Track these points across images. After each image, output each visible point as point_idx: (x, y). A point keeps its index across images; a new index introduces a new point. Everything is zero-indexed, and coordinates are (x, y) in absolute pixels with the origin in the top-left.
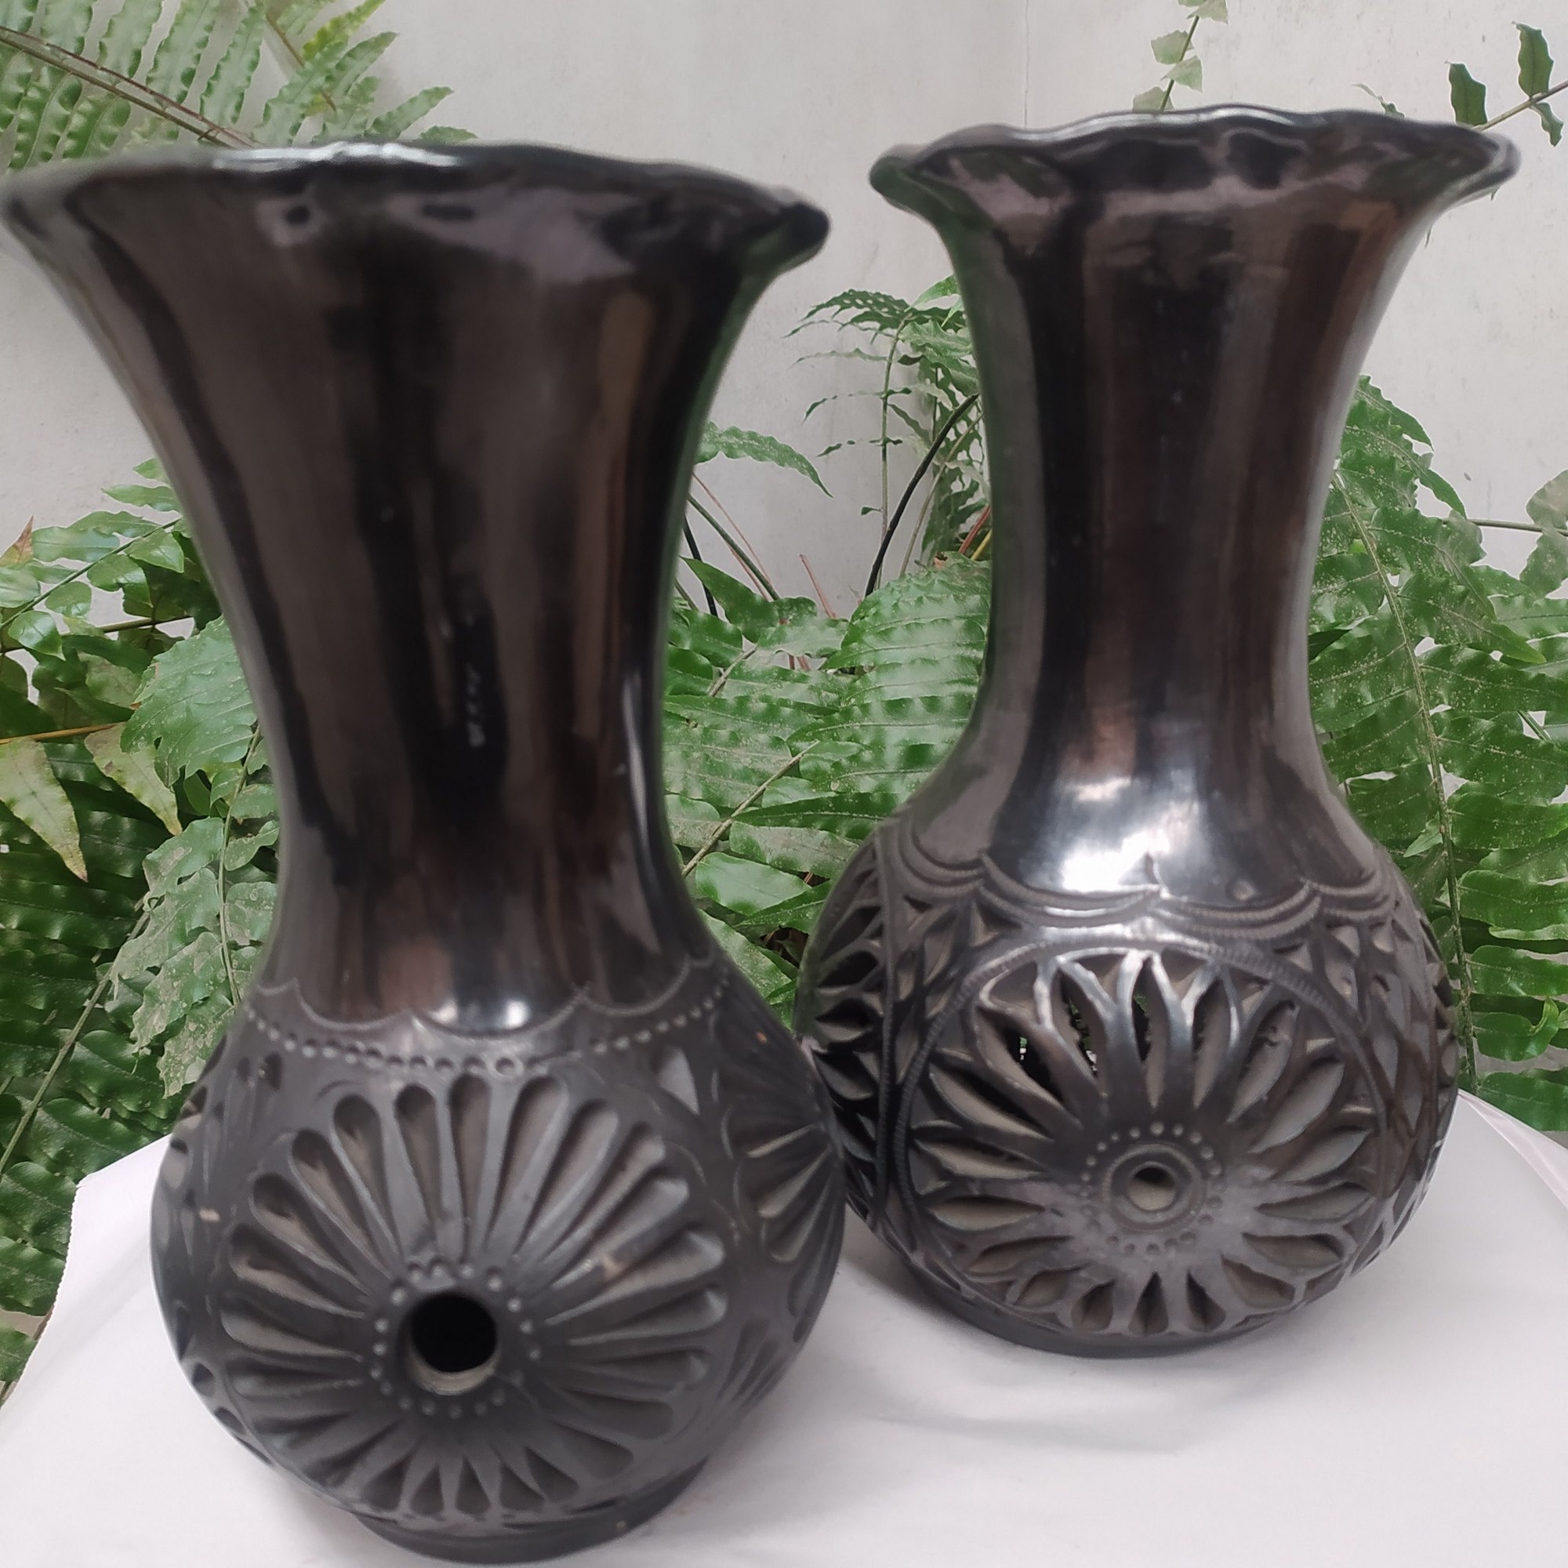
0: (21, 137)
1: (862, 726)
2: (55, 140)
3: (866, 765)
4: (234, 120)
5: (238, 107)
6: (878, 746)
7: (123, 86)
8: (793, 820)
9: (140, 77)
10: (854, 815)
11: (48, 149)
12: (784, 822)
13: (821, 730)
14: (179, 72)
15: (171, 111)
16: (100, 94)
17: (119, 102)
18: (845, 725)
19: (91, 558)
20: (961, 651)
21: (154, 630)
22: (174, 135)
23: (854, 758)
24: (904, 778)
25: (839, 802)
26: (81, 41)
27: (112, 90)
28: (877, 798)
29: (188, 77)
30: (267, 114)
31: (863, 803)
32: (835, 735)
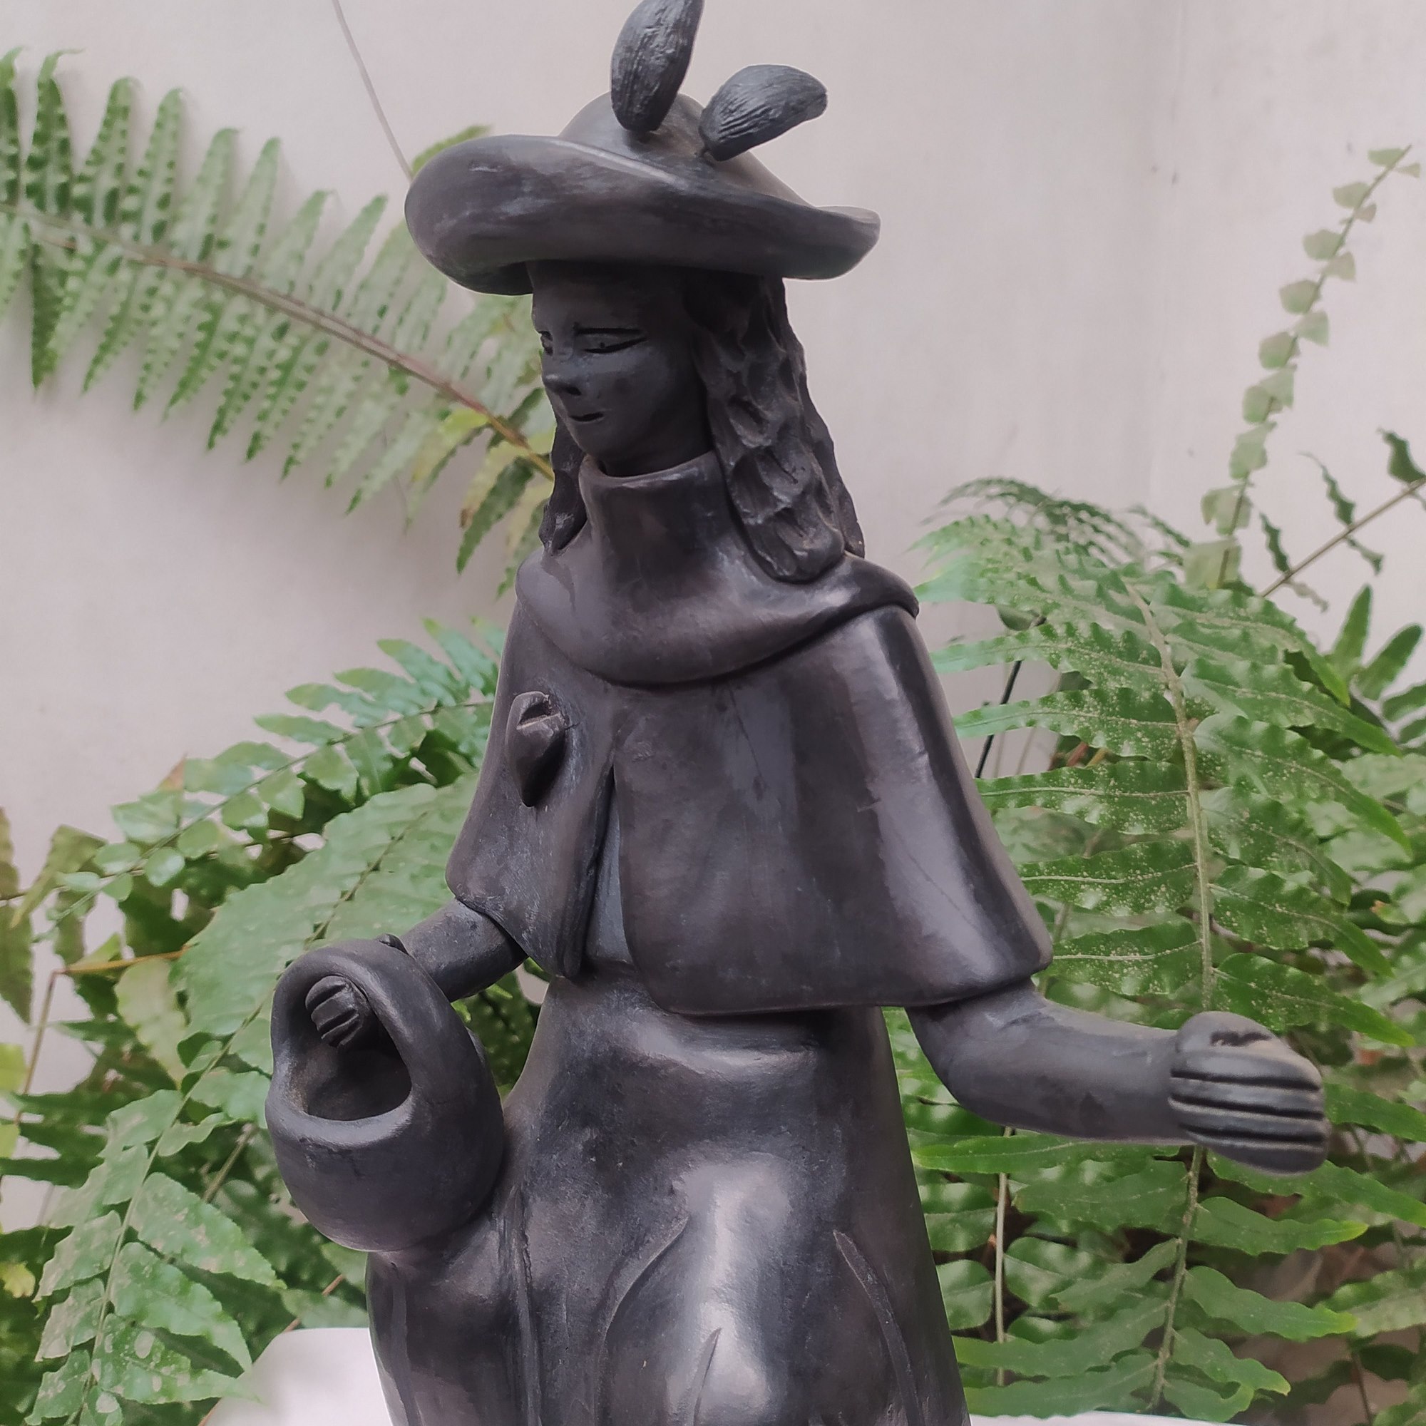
0: (236, 369)
2: (262, 370)
4: (421, 348)
5: (424, 337)
7: (325, 322)
9: (340, 314)
11: (255, 377)
14: (376, 306)
15: (365, 342)
16: (306, 329)
17: (321, 337)
19: (228, 792)
21: (291, 844)
22: (366, 364)
26: (292, 285)
27: (318, 327)
29: (382, 312)
30: (449, 340)
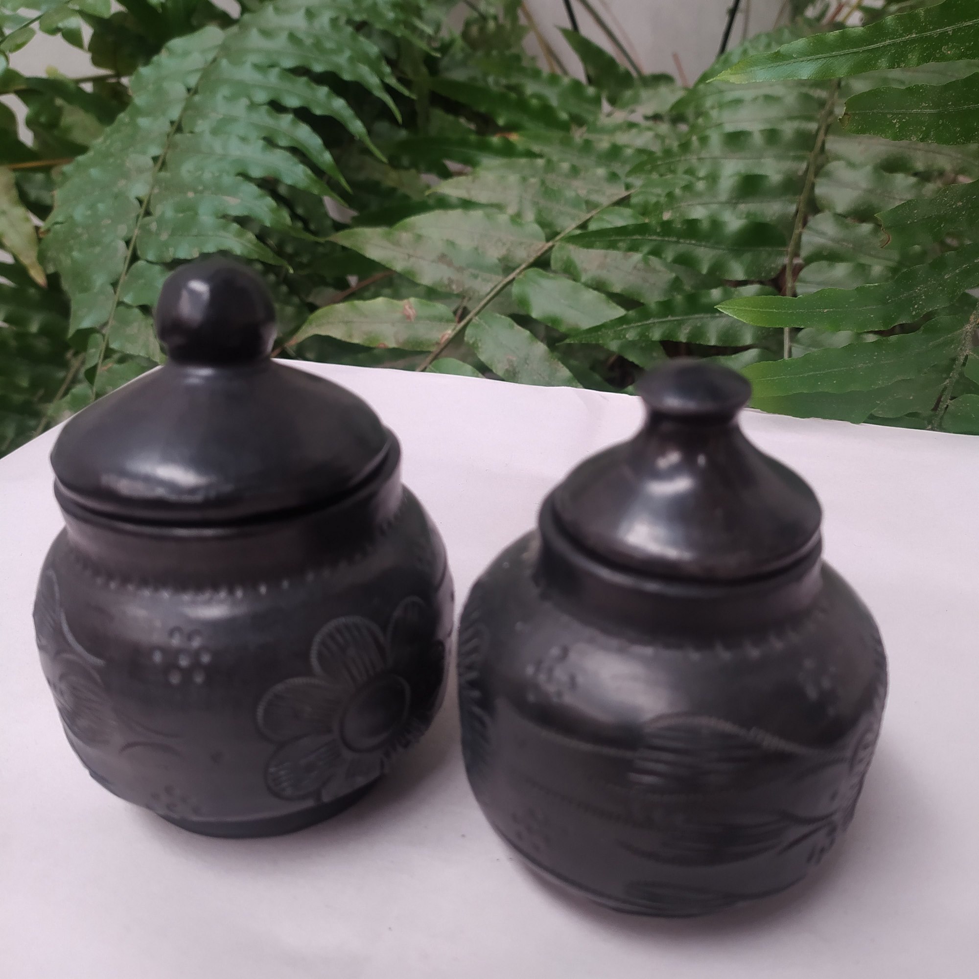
1: (700, 159)
3: (699, 195)
6: (713, 179)
8: (621, 244)
10: (681, 241)
12: (612, 246)
13: (659, 163)
18: (683, 158)
19: (44, 8)
20: (804, 90)
21: (119, 84)
23: (688, 188)
24: (735, 208)
25: (667, 227)
28: (705, 225)
31: (691, 228)
32: (672, 167)
